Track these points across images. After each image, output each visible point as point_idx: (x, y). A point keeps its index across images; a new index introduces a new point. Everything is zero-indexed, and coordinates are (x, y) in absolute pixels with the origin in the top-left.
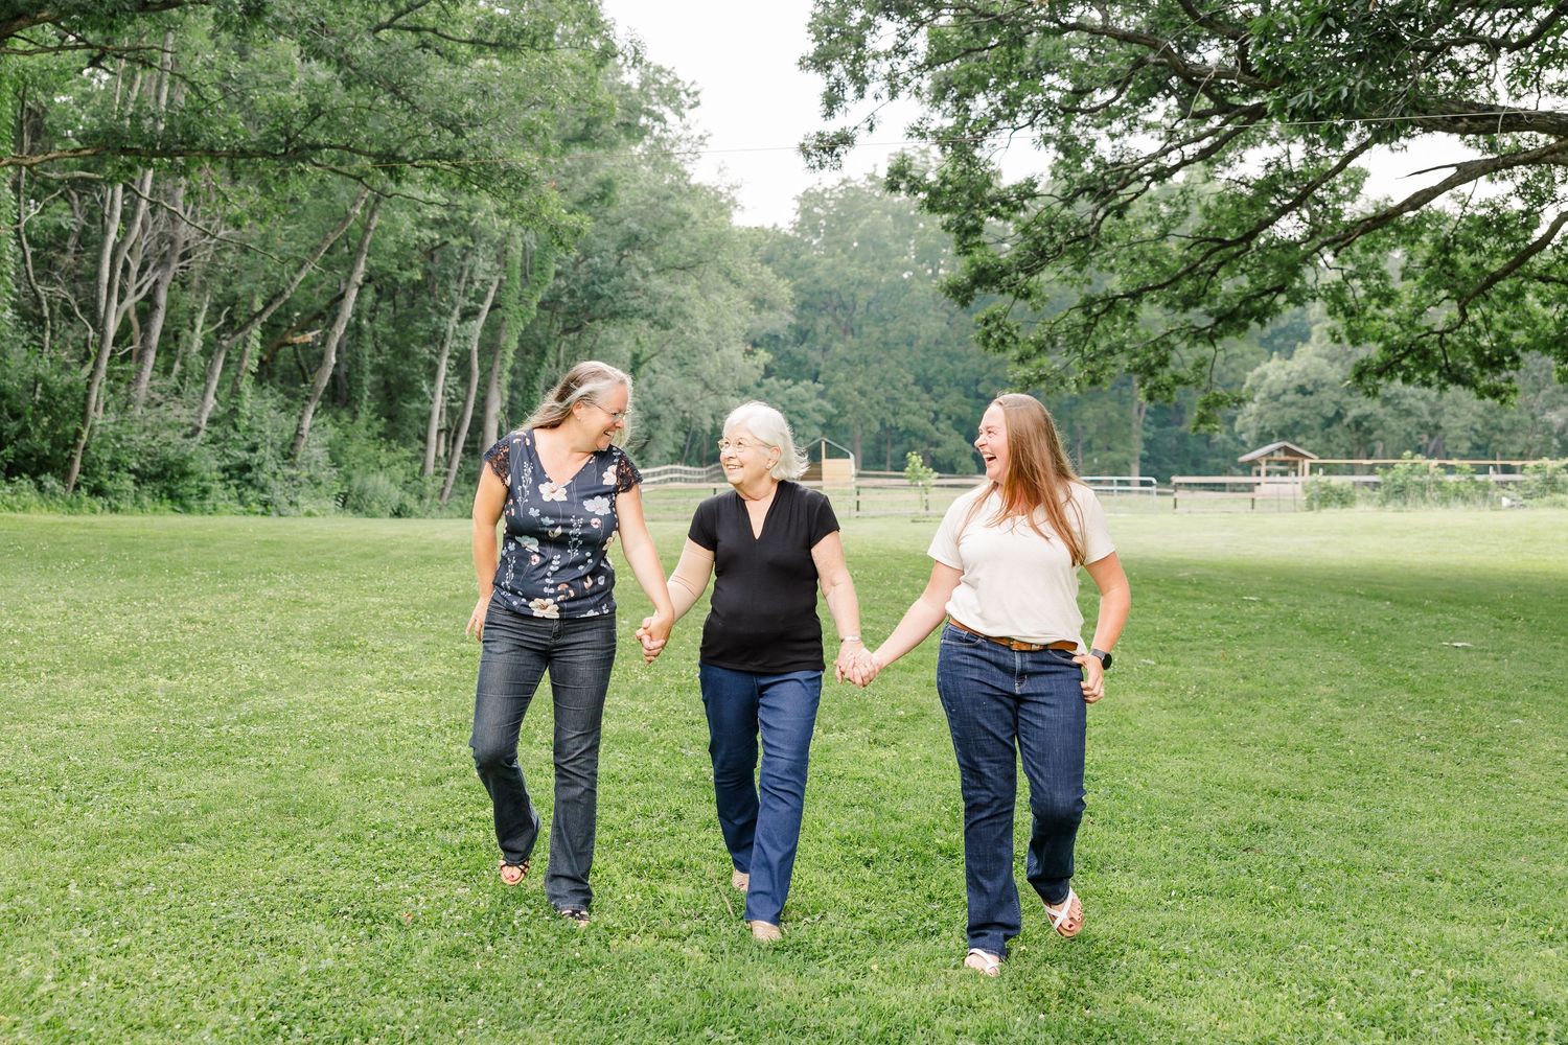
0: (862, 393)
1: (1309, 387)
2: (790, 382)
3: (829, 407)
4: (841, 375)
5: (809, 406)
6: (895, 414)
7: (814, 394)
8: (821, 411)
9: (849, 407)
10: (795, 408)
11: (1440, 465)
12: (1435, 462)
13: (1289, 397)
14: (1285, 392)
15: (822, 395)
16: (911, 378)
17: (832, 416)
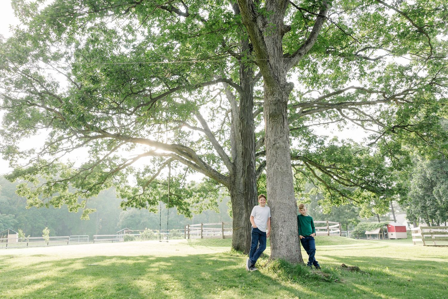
0: (27, 218)
1: (133, 216)
2: (5, 214)
3: (16, 221)
4: (21, 213)
5: (10, 221)
6: (35, 223)
7: (12, 218)
8: (13, 222)
9: (22, 221)
10: (6, 221)
11: (153, 231)
12: (152, 230)
13: (129, 218)
14: (128, 217)
15: (15, 218)
16: (40, 214)
17: (17, 224)
